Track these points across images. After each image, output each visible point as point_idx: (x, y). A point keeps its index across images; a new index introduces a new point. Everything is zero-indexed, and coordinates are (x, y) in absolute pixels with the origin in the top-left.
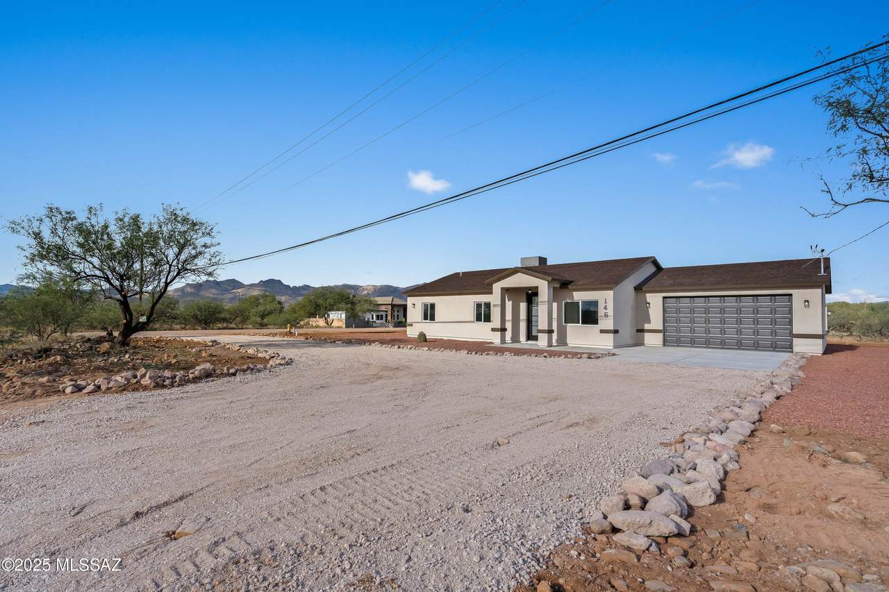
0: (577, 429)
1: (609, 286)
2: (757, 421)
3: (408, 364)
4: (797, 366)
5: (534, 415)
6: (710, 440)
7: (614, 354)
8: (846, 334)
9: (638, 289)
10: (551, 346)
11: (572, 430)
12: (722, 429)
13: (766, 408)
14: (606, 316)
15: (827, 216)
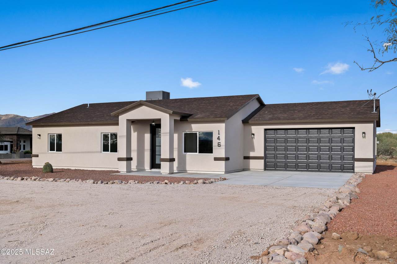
0: (185, 250)
1: (222, 119)
2: (324, 231)
3: (29, 196)
4: (356, 183)
5: (148, 240)
6: (288, 251)
7: (225, 179)
8: (389, 157)
9: (246, 122)
10: (173, 173)
11: (180, 251)
12: (298, 240)
13: (331, 219)
14: (219, 145)
15: (372, 69)
